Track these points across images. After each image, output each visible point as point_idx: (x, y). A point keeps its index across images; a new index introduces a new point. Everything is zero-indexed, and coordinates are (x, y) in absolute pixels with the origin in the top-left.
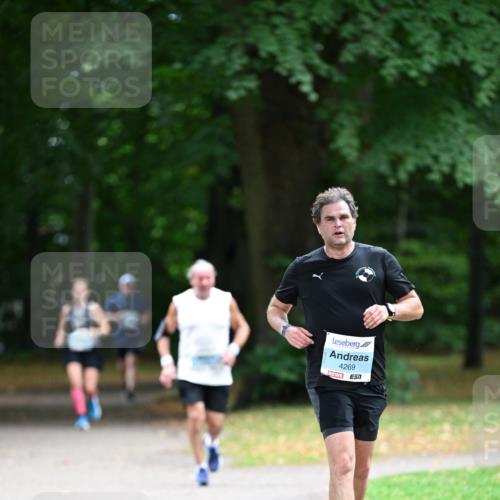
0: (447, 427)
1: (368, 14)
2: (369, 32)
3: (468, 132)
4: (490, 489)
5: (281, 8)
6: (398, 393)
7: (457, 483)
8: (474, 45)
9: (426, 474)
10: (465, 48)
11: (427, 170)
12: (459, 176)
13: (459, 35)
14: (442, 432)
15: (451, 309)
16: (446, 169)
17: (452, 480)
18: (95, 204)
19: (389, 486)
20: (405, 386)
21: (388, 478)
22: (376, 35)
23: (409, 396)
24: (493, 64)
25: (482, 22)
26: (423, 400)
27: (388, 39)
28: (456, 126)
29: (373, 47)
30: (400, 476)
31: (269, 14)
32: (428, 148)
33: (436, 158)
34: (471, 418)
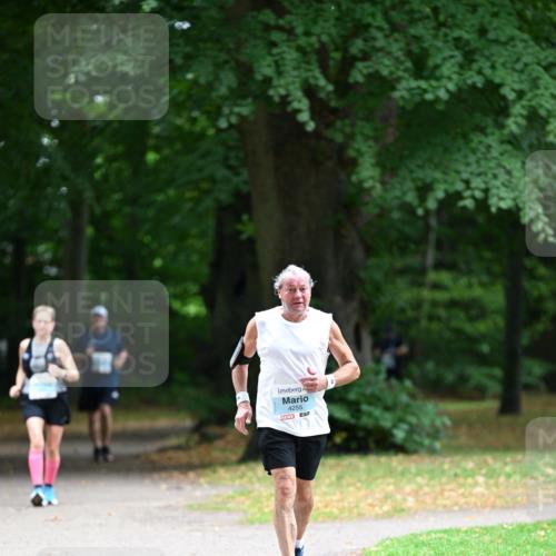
0: (481, 479)
1: (380, 29)
2: (381, 50)
3: (502, 154)
4: (528, 547)
5: (281, 22)
6: (427, 442)
7: (492, 542)
8: (503, 65)
9: (458, 531)
10: (493, 67)
11: (459, 196)
12: (493, 201)
13: (487, 53)
14: (476, 484)
15: (485, 348)
16: (478, 194)
17: (487, 538)
18: (89, 231)
19: (416, 546)
20: (435, 434)
21: (415, 536)
22: (389, 53)
23: (438, 445)
24: (524, 87)
25: (512, 39)
26: (455, 449)
27: (403, 58)
28: (489, 147)
29: (385, 67)
30: (429, 533)
31: (267, 28)
32: (458, 172)
33: (467, 182)
34: (508, 469)
